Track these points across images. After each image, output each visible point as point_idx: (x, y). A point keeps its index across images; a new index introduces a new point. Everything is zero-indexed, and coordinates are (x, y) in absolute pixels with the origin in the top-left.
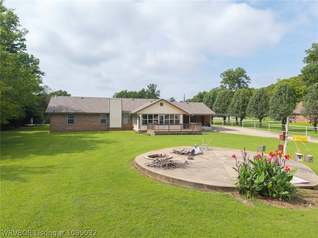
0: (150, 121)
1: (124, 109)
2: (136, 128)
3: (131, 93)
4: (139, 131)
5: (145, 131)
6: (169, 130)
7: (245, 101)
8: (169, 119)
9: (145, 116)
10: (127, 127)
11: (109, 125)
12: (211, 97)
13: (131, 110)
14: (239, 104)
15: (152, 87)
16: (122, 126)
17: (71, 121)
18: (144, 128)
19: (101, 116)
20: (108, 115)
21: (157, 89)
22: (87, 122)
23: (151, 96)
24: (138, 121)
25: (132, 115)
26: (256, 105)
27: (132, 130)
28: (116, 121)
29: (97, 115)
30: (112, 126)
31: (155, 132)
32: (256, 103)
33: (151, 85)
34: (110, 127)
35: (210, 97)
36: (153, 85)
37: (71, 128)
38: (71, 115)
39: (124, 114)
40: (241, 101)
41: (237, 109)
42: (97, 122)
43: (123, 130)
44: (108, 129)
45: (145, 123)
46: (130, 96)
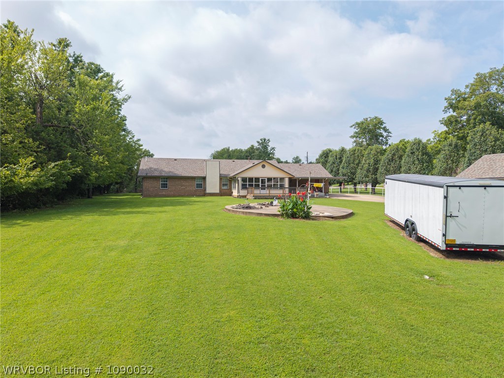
0: (251, 185)
1: (222, 172)
2: (235, 193)
3: (234, 151)
4: (238, 196)
5: (244, 197)
6: (269, 194)
7: (377, 162)
8: (273, 183)
9: (244, 180)
10: (225, 192)
11: (205, 190)
12: (338, 157)
13: (230, 173)
14: (369, 166)
15: (264, 143)
16: (220, 191)
17: (164, 186)
18: (243, 192)
19: (197, 179)
20: (204, 178)
21: (271, 145)
22: (182, 186)
23: (262, 156)
24: (237, 185)
25: (231, 178)
26: (389, 166)
27: (231, 195)
28: (213, 185)
29: (193, 178)
30: (208, 191)
31: (254, 196)
32: (388, 164)
33: (261, 140)
34: (207, 192)
35: (336, 157)
36: (265, 140)
37: (164, 193)
38: (164, 178)
39: (222, 177)
40: (372, 161)
41: (367, 171)
42: (193, 186)
43: (221, 196)
44: (205, 194)
45: (244, 187)
46: (233, 156)
